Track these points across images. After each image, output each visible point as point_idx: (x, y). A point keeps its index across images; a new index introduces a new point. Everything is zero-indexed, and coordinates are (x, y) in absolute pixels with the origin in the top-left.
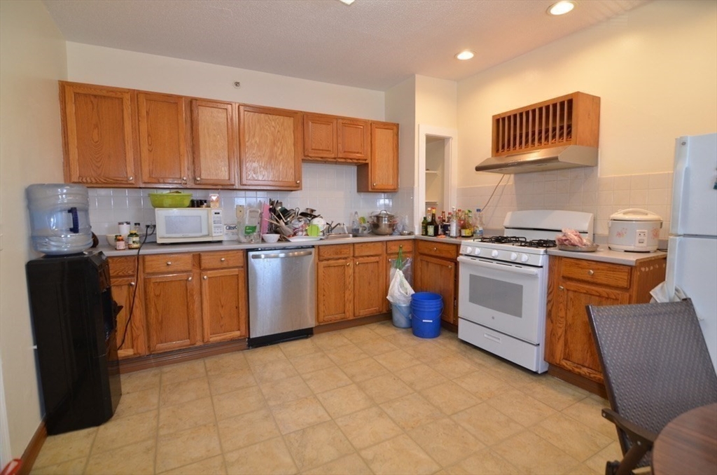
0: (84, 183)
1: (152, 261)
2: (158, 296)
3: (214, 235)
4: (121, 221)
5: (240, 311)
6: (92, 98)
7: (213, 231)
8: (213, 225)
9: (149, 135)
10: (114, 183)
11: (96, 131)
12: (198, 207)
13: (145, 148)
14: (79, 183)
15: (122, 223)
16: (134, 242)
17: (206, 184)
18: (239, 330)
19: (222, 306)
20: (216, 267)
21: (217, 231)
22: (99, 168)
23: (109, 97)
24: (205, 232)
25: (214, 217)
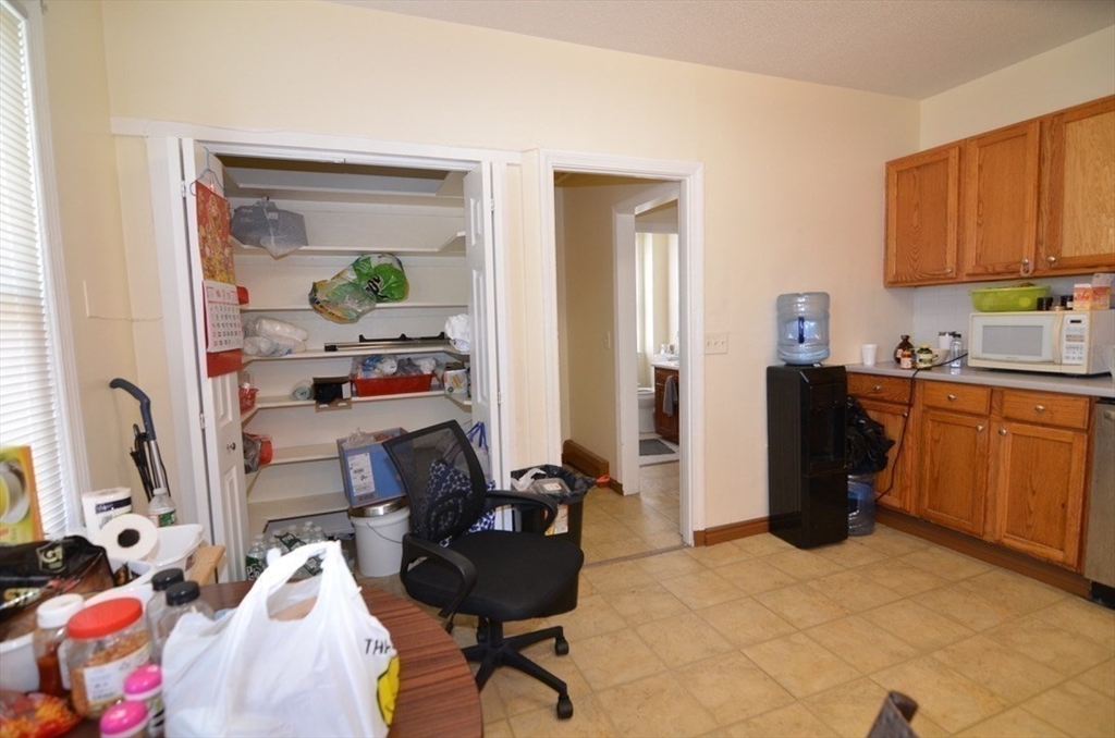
0: (902, 282)
1: (933, 389)
2: (937, 441)
3: (1064, 361)
4: (943, 331)
5: (1069, 515)
6: (916, 173)
7: (1064, 354)
8: (1065, 343)
9: (980, 201)
10: (930, 280)
11: (916, 213)
12: (1047, 309)
13: (971, 221)
14: (896, 283)
15: (944, 334)
16: (921, 360)
17: (1069, 267)
18: (1062, 550)
19: (1034, 493)
20: (1026, 418)
21: (1071, 355)
22: (915, 260)
23: (932, 163)
24: (1047, 355)
25: (1069, 329)
